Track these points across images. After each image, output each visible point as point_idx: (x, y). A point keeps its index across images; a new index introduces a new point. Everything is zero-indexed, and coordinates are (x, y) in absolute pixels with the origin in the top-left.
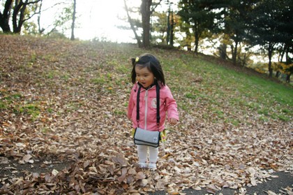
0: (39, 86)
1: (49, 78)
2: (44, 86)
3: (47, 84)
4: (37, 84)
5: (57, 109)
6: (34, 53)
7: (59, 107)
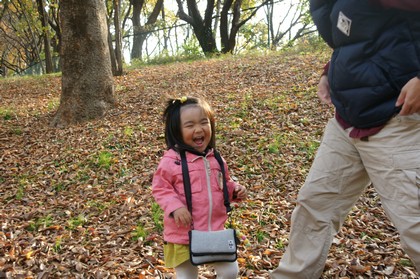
0: (248, 173)
1: (271, 152)
2: (257, 173)
3: (265, 168)
4: (243, 168)
5: (277, 233)
6: (248, 93)
7: (282, 227)
